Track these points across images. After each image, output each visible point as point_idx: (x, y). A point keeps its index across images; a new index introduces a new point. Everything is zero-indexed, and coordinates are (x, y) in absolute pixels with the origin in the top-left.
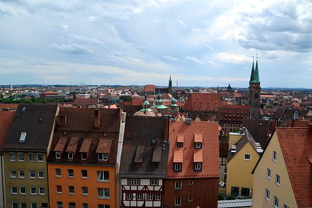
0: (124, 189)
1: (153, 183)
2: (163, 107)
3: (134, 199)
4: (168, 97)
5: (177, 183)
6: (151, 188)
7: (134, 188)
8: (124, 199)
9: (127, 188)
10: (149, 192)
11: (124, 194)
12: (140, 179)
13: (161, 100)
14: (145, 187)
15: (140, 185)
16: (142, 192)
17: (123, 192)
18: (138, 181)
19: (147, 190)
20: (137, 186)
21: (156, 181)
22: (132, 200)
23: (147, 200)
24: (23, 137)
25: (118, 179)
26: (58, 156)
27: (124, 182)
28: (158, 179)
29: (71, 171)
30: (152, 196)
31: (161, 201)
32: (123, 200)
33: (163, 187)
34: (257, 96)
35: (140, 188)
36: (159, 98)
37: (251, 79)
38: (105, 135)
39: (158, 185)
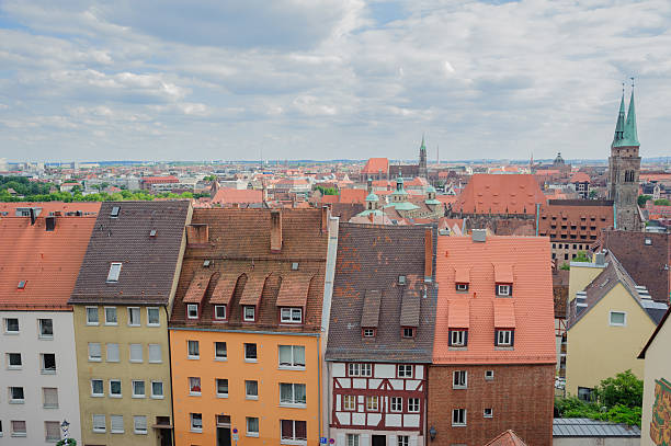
0: (337, 386)
1: (402, 374)
2: (409, 206)
3: (361, 408)
4: (419, 185)
5: (457, 374)
6: (398, 385)
7: (360, 384)
8: (339, 408)
9: (345, 384)
10: (393, 394)
11: (339, 397)
12: (374, 363)
13: (403, 192)
14: (386, 381)
15: (373, 378)
16: (377, 393)
17: (336, 392)
18: (368, 368)
19: (389, 388)
20: (368, 379)
21: (409, 368)
22: (357, 411)
23: (390, 412)
24: (115, 273)
25: (325, 364)
26: (193, 313)
27: (339, 370)
28: (415, 364)
29: (221, 346)
30: (399, 401)
31: (421, 414)
32: (334, 411)
33: (425, 382)
34: (630, 178)
35: (374, 385)
36: (399, 186)
37: (617, 138)
38: (295, 266)
39: (414, 379)
